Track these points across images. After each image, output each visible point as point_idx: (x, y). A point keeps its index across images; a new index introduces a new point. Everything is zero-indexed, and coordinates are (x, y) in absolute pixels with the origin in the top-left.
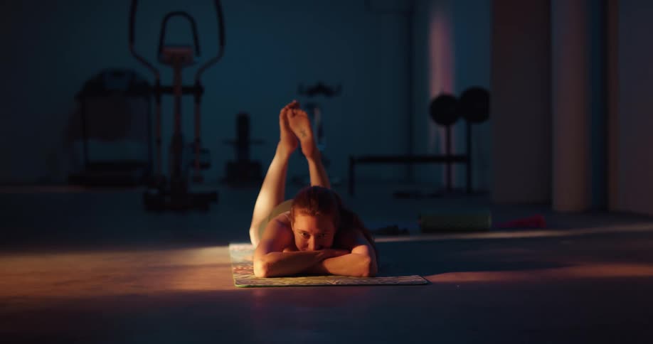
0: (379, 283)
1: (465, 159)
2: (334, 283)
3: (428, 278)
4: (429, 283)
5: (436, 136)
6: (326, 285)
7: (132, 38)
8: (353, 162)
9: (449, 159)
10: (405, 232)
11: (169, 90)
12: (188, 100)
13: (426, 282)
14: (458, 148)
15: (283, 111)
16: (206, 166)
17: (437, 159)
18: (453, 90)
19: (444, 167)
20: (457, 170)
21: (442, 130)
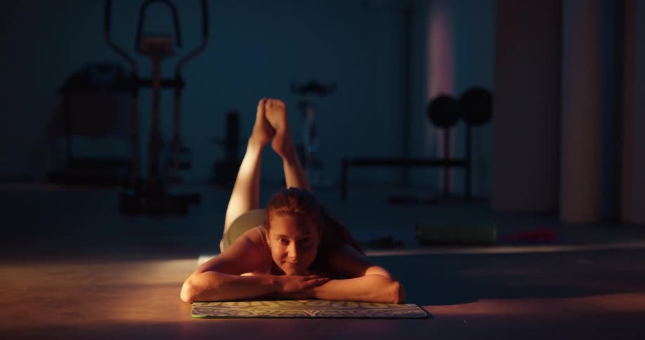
0: (369, 315)
1: (465, 163)
2: (313, 315)
3: (428, 308)
4: (429, 316)
5: (434, 140)
6: (302, 317)
7: (107, 27)
8: (346, 164)
9: (447, 163)
10: (400, 245)
11: (147, 83)
12: (167, 95)
13: (426, 315)
14: (456, 152)
15: (261, 103)
16: (186, 166)
17: (435, 163)
18: (452, 90)
19: (440, 171)
20: (456, 175)
21: (440, 133)
